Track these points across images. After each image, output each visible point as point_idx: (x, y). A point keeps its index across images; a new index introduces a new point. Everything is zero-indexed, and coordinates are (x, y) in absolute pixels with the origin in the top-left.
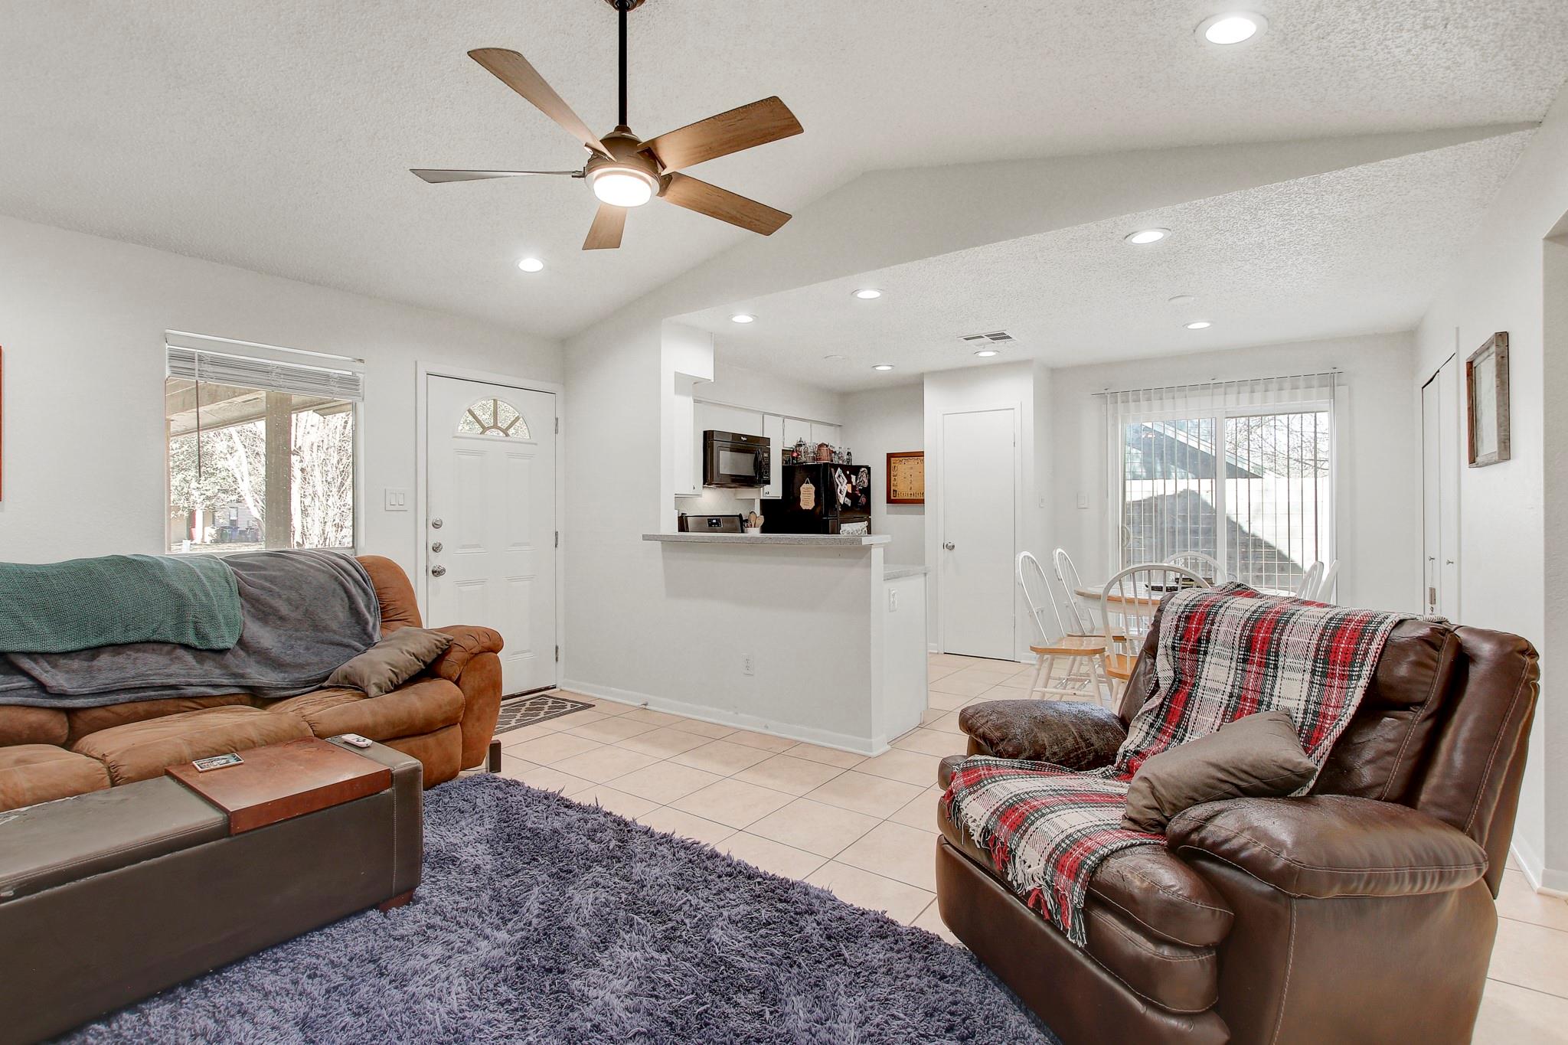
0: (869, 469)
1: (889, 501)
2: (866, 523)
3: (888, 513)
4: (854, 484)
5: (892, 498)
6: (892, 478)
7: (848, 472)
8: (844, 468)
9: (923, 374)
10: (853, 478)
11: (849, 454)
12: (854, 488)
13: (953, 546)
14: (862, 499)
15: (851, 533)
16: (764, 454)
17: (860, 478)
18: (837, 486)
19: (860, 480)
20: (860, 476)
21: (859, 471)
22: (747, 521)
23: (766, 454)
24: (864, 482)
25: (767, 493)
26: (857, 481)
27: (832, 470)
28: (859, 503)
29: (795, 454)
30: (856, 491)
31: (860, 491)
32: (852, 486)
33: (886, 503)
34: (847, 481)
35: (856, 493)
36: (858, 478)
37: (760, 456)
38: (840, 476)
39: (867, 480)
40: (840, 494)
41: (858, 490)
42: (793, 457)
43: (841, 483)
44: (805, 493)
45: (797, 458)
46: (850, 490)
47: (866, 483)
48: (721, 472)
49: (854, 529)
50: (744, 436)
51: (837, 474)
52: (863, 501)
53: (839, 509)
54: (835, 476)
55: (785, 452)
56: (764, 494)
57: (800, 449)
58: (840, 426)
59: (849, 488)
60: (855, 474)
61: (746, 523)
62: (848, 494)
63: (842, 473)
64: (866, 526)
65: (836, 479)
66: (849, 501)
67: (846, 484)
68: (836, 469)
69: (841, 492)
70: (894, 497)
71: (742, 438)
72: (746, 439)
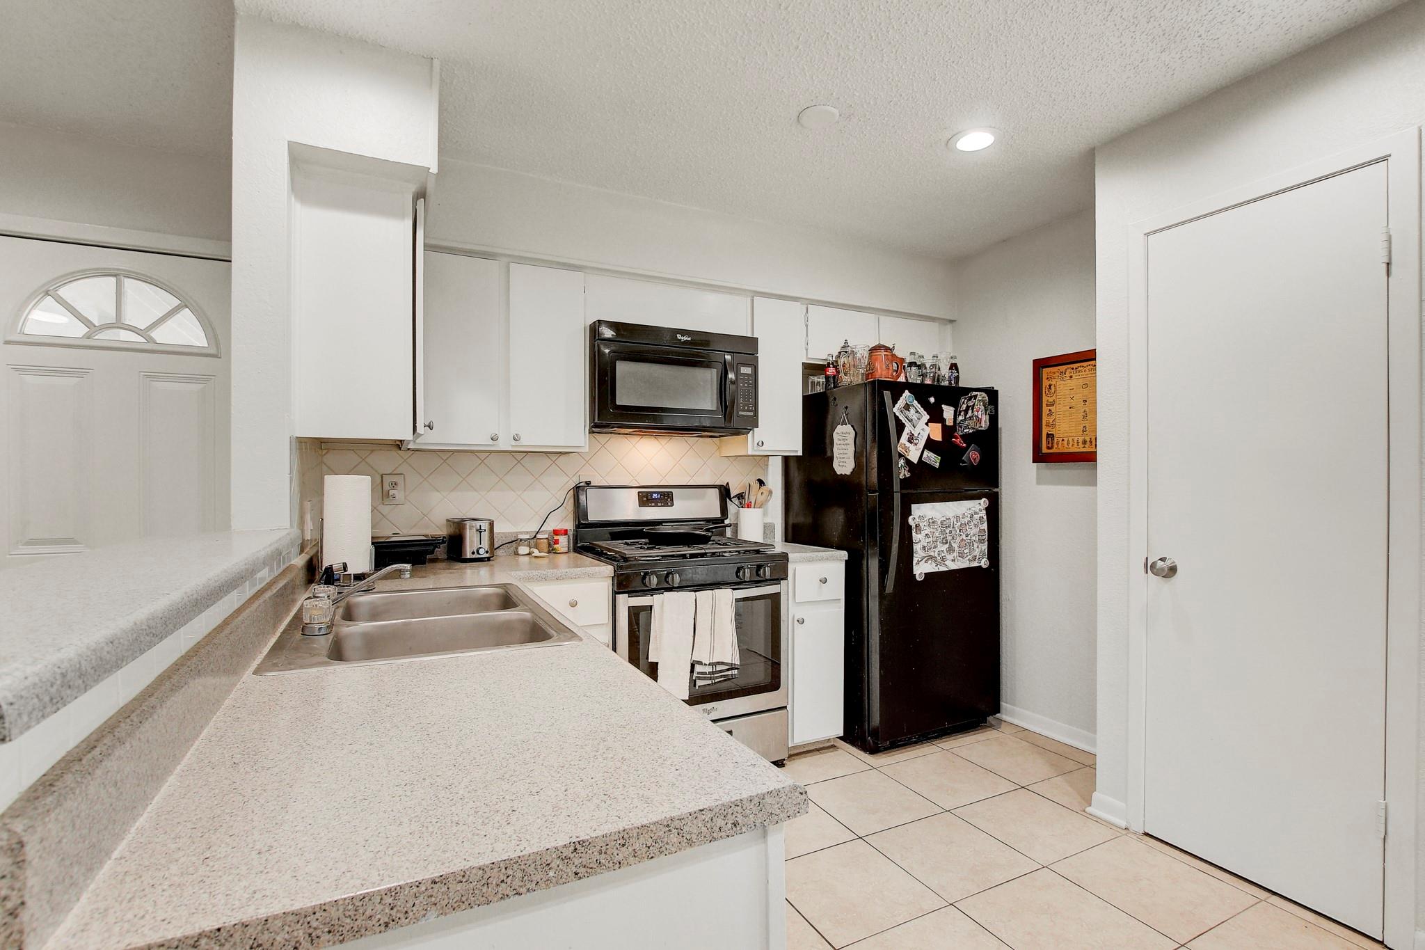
0: (993, 395)
1: (1038, 457)
2: (983, 503)
3: (1039, 482)
4: (950, 423)
5: (1045, 450)
6: (1045, 410)
7: (932, 400)
8: (921, 392)
9: (1094, 148)
10: (948, 412)
11: (954, 367)
12: (948, 431)
13: (1173, 570)
14: (973, 455)
15: (939, 521)
16: (742, 368)
17: (966, 411)
18: (900, 427)
19: (966, 415)
20: (968, 408)
21: (970, 399)
22: (740, 496)
23: (746, 370)
24: (979, 420)
25: (760, 444)
26: (961, 418)
27: (887, 395)
28: (964, 462)
29: (831, 371)
30: (956, 438)
31: (965, 437)
32: (945, 428)
33: (1033, 462)
34: (928, 417)
35: (958, 441)
36: (960, 412)
37: (731, 371)
38: (907, 407)
39: (988, 416)
40: (908, 444)
41: (960, 436)
42: (827, 378)
43: (910, 421)
44: (839, 442)
45: (835, 378)
46: (938, 437)
47: (985, 422)
48: (618, 403)
49: (947, 513)
50: (684, 332)
51: (901, 403)
52: (975, 459)
53: (904, 473)
54: (894, 407)
55: (811, 369)
56: (756, 445)
57: (842, 360)
58: (951, 321)
59: (936, 432)
60: (955, 404)
61: (739, 499)
62: (930, 445)
63: (915, 402)
64: (987, 509)
65: (897, 414)
66: (933, 459)
67: (927, 424)
68: (904, 395)
69: (910, 441)
70: (1048, 448)
71: (679, 336)
72: (690, 339)
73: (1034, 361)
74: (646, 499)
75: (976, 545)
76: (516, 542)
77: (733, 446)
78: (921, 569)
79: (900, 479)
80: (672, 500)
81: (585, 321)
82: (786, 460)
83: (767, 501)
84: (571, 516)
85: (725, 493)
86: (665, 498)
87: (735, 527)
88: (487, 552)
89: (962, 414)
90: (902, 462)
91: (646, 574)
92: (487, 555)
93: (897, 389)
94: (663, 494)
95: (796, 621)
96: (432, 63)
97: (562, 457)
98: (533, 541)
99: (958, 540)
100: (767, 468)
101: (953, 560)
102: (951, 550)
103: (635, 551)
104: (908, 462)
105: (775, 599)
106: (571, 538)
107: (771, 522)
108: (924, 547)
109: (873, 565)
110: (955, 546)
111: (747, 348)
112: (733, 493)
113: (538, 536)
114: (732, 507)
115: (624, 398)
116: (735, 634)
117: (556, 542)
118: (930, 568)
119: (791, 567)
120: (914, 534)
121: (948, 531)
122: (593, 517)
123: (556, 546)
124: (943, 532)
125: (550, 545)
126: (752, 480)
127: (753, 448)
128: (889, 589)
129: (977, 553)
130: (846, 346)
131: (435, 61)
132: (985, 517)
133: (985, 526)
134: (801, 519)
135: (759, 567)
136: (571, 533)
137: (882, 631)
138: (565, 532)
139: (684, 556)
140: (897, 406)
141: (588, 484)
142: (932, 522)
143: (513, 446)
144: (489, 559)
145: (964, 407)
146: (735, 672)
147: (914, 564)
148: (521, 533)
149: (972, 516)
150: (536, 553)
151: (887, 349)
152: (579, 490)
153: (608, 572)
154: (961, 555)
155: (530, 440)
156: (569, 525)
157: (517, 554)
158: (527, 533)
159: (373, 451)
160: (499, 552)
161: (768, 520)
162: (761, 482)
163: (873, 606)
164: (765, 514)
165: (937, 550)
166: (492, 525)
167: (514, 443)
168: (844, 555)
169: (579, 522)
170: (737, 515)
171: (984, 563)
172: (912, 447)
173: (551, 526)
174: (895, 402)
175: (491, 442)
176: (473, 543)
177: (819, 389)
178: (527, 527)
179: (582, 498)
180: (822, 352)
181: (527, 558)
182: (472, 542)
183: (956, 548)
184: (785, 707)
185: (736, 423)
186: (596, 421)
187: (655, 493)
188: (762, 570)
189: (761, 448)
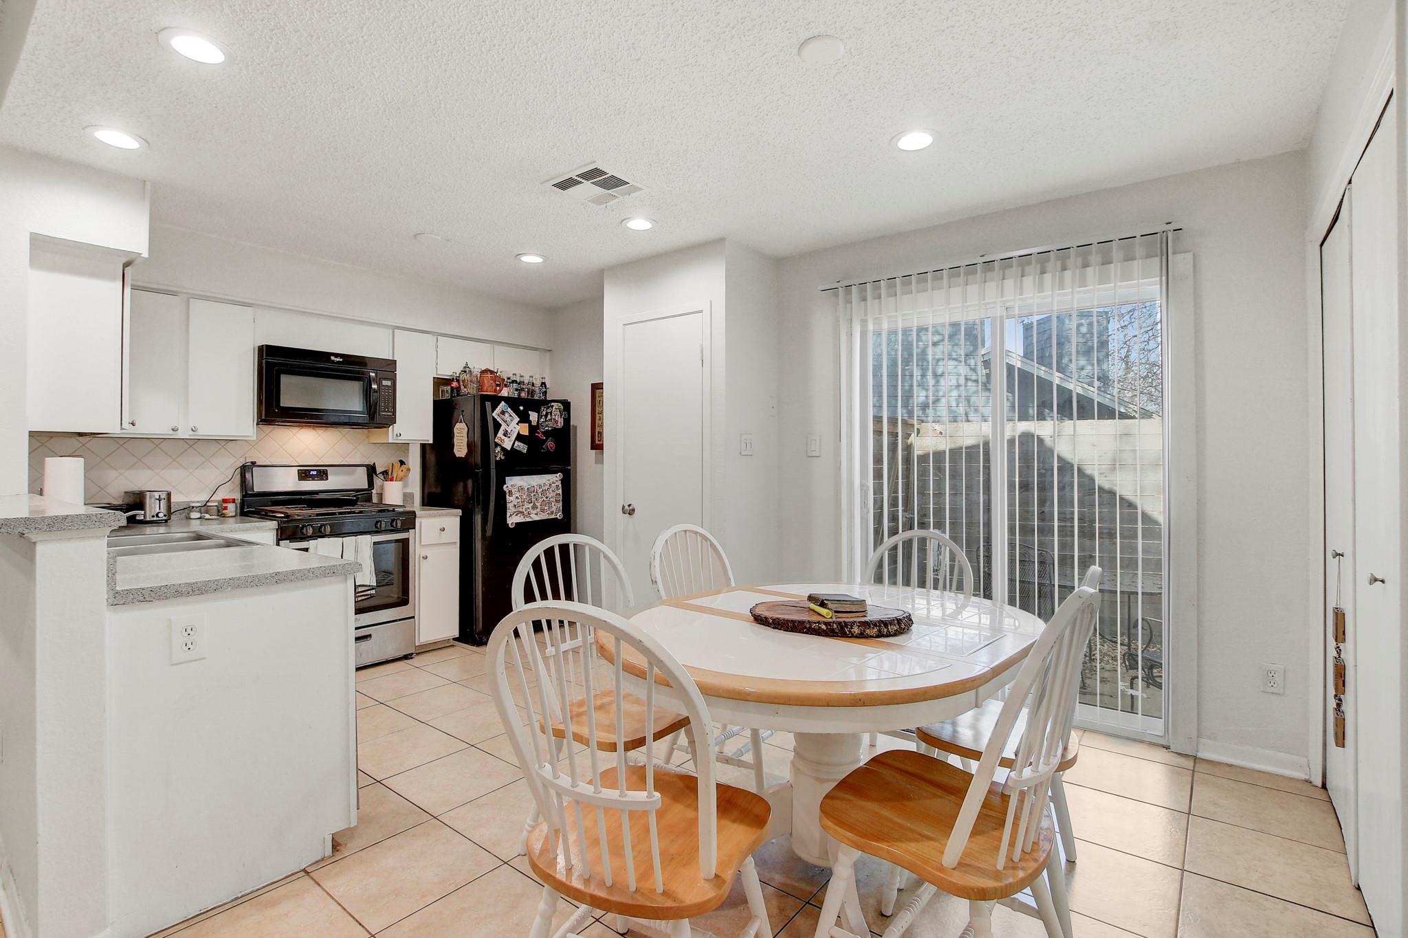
0: (566, 405)
1: (593, 445)
2: (559, 476)
4: (534, 423)
5: (597, 442)
6: (598, 417)
7: (523, 408)
8: (513, 403)
9: (603, 270)
10: (533, 416)
11: (543, 384)
12: (533, 429)
13: (633, 510)
14: (550, 445)
15: (526, 489)
16: (383, 381)
17: (546, 416)
18: (497, 426)
19: (546, 418)
20: (547, 414)
21: (548, 408)
22: (385, 473)
23: (388, 383)
24: (556, 422)
25: (399, 435)
26: (542, 420)
27: (488, 404)
28: (544, 449)
29: (455, 384)
30: (538, 433)
31: (546, 433)
32: (531, 427)
33: (591, 449)
34: (519, 419)
35: (539, 435)
36: (542, 416)
37: (374, 384)
38: (503, 413)
39: (562, 419)
40: (503, 437)
41: (542, 432)
42: (452, 388)
43: (505, 422)
44: (458, 435)
45: (458, 389)
46: (525, 432)
47: (561, 423)
48: (282, 405)
49: (533, 483)
50: (336, 355)
51: (498, 410)
52: (551, 448)
53: (500, 456)
54: (493, 412)
55: (439, 383)
56: (395, 435)
57: (464, 377)
58: (550, 351)
59: (524, 429)
60: (538, 411)
61: (383, 475)
62: (520, 437)
63: (509, 409)
64: (561, 480)
65: (496, 417)
66: (522, 447)
67: (517, 424)
68: (501, 405)
69: (505, 435)
70: (599, 441)
71: (333, 358)
72: (341, 360)
73: (592, 384)
74: (304, 475)
75: (553, 504)
76: (190, 509)
77: (377, 436)
78: (512, 520)
79: (496, 460)
80: (327, 476)
81: (254, 342)
82: (423, 446)
83: (406, 476)
84: (238, 489)
85: (371, 470)
86: (322, 474)
87: (381, 496)
88: (165, 516)
89: (543, 417)
90: (498, 449)
91: (304, 526)
92: (164, 518)
93: (496, 400)
94: (319, 471)
95: (421, 558)
96: (145, 184)
97: (230, 443)
98: (205, 508)
99: (541, 500)
100: (408, 452)
101: (536, 514)
102: (534, 507)
103: (296, 512)
104: (503, 449)
105: (405, 544)
106: (238, 505)
107: (411, 491)
108: (515, 506)
109: (478, 519)
110: (538, 505)
111: (388, 367)
112: (379, 470)
113: (208, 504)
114: (378, 481)
115: (286, 402)
116: (373, 566)
117: (226, 508)
118: (519, 519)
119: (418, 521)
120: (507, 497)
121: (532, 495)
122: (258, 488)
123: (224, 511)
124: (529, 495)
125: (219, 511)
126: (395, 460)
127: (393, 437)
128: (489, 533)
129: (554, 509)
130: (466, 366)
131: (147, 183)
132: (560, 486)
133: (560, 491)
134: (433, 490)
135: (393, 521)
136: (238, 501)
137: (483, 561)
138: (234, 501)
139: (335, 514)
140: (495, 412)
141: (253, 463)
142: (521, 489)
143: (190, 435)
144: (166, 521)
145: (544, 413)
146: (373, 592)
147: (508, 515)
148: (193, 502)
149: (550, 485)
150: (207, 516)
151: (492, 372)
152: (245, 469)
153: (273, 526)
154: (543, 510)
155: (205, 431)
156: (237, 496)
157: (188, 518)
158: (198, 502)
159: (52, 437)
160: (173, 517)
161: (408, 490)
162: (402, 463)
163: (478, 546)
164: (405, 486)
165: (524, 508)
166: (169, 495)
167: (192, 433)
168: (459, 512)
169: (246, 492)
170: (382, 487)
171: (559, 516)
172: (506, 439)
173: (219, 496)
174: (493, 410)
175: (172, 432)
176: (154, 508)
177: (447, 396)
178: (199, 498)
179: (248, 476)
180: (446, 371)
181: (198, 521)
182: (151, 508)
183: (539, 507)
184: (414, 617)
185: (378, 419)
186: (263, 417)
187: (312, 470)
188: (395, 523)
189: (399, 438)
